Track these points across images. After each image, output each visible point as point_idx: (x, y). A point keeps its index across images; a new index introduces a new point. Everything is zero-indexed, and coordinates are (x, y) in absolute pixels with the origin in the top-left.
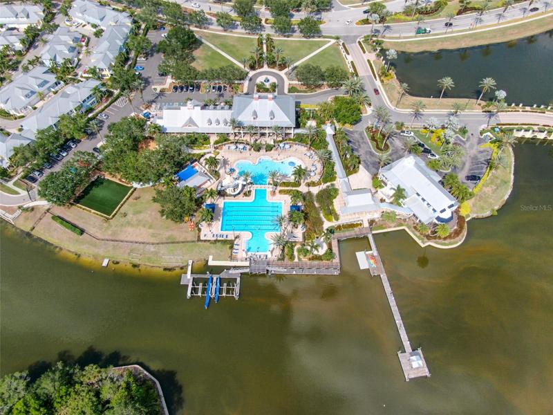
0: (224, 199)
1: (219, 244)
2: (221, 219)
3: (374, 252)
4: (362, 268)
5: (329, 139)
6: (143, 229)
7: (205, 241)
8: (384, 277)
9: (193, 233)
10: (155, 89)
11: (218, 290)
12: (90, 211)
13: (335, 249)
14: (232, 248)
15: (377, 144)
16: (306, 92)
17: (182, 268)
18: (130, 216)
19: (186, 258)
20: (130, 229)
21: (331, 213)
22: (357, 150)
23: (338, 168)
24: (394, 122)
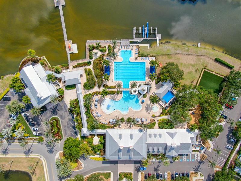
0: (145, 82)
1: (146, 54)
2: (146, 69)
3: (68, 52)
4: (76, 44)
5: (85, 124)
6: (185, 62)
7: (152, 56)
9: (159, 61)
11: (143, 31)
12: (215, 73)
13: (88, 53)
14: (139, 52)
15: (57, 124)
17: (162, 43)
18: (194, 70)
19: (161, 48)
20: (192, 63)
21: (88, 73)
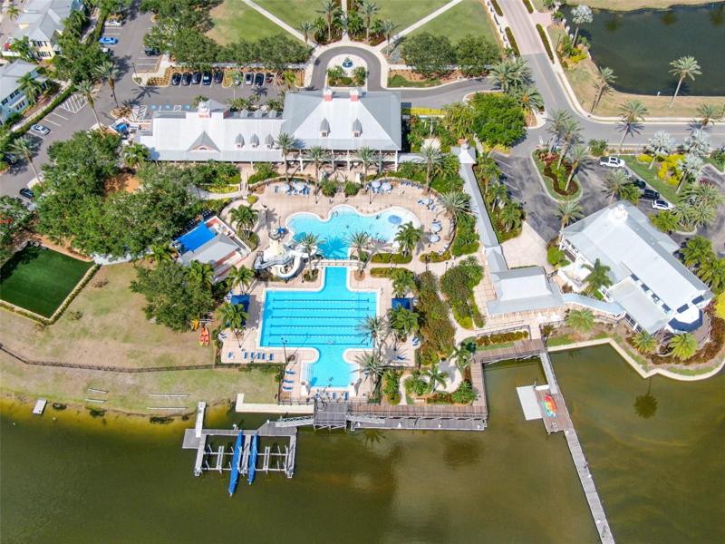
0: (267, 286)
1: (256, 372)
2: (261, 325)
3: (552, 386)
4: (527, 419)
5: (465, 173)
6: (112, 344)
7: (230, 365)
8: (571, 435)
9: (206, 350)
10: (139, 80)
11: (253, 460)
12: (12, 309)
13: (478, 382)
14: (280, 378)
15: (556, 184)
16: (420, 85)
17: (185, 418)
18: (86, 319)
19: (193, 397)
20: (87, 343)
21: (470, 313)
22: (518, 194)
23: (483, 228)
24: (587, 140)
